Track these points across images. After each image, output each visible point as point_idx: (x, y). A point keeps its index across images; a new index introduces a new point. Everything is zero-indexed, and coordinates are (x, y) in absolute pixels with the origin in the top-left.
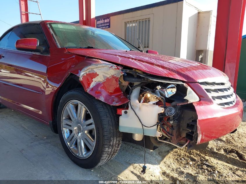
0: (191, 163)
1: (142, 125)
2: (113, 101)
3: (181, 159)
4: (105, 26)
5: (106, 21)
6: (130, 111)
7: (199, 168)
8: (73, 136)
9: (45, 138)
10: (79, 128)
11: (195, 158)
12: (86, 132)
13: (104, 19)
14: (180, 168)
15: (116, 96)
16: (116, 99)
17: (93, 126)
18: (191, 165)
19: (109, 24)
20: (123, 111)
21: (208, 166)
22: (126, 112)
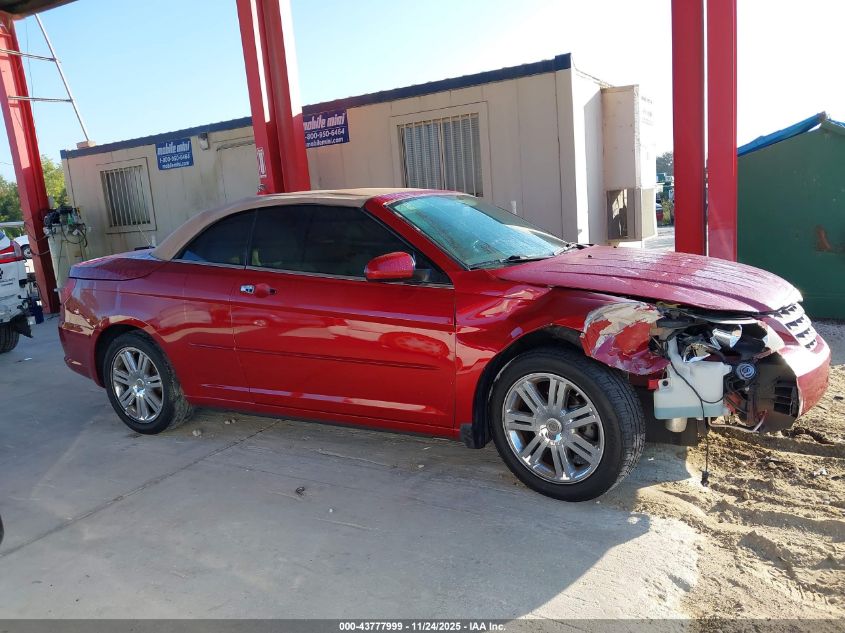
0: (744, 463)
1: (701, 400)
2: (639, 366)
3: (722, 460)
4: (330, 137)
5: (333, 121)
6: (672, 379)
7: (762, 469)
8: (539, 444)
9: (420, 466)
10: (552, 426)
11: (746, 454)
12: (573, 431)
13: (326, 117)
14: (731, 475)
15: (642, 357)
16: (642, 362)
17: (595, 418)
18: (745, 467)
19: (343, 132)
20: (660, 382)
21: (775, 462)
22: (665, 384)
